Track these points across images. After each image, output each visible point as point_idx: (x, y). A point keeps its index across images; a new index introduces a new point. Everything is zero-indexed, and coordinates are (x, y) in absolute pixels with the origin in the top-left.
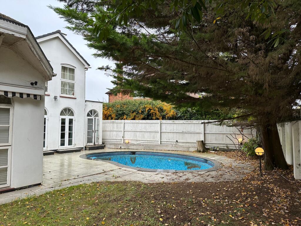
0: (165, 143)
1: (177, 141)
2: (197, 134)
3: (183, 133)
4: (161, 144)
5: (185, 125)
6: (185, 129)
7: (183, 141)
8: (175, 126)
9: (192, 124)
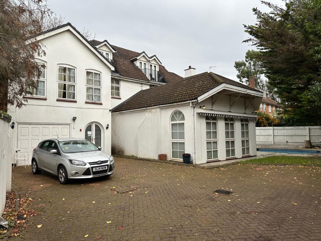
0: (277, 143)
1: (287, 142)
2: (303, 136)
3: (291, 136)
4: (274, 143)
5: (293, 130)
6: (294, 133)
7: (292, 142)
8: (285, 131)
9: (299, 130)
